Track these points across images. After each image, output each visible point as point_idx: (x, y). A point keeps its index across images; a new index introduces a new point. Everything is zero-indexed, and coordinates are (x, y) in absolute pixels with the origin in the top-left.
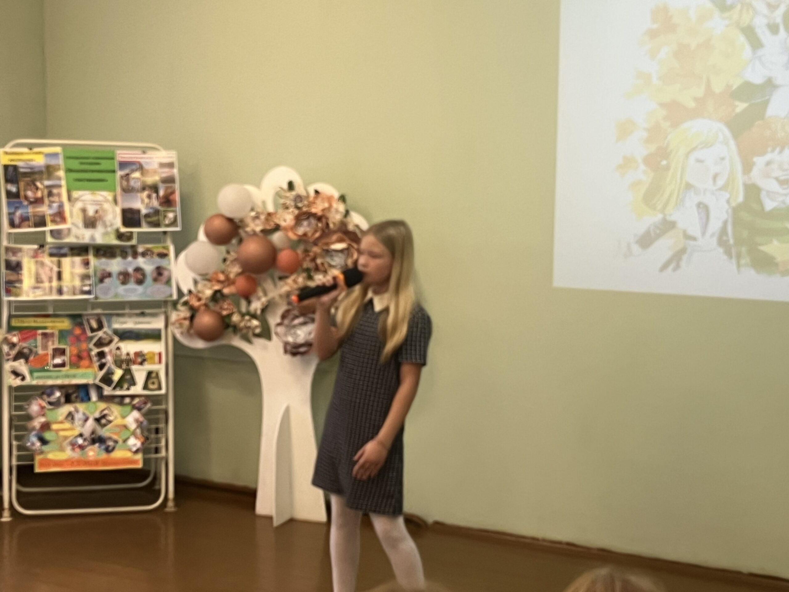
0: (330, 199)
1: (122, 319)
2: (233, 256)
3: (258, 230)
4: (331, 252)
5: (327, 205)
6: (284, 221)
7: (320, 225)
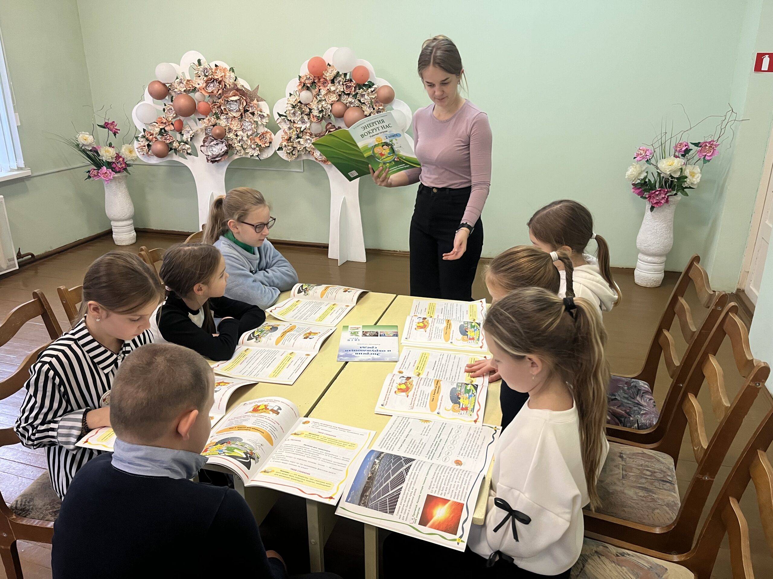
0: (224, 70)
2: (168, 107)
3: (183, 90)
4: (230, 102)
5: (223, 74)
6: (199, 84)
7: (221, 86)
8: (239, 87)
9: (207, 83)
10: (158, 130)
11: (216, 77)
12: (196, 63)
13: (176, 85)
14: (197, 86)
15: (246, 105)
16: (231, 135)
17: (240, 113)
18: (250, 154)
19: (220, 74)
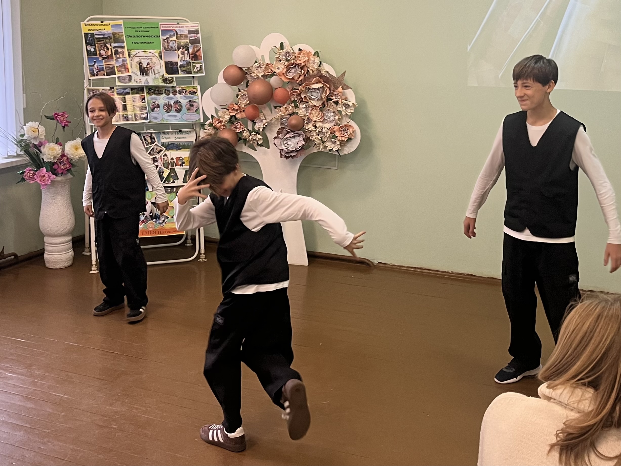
0: (308, 54)
1: (166, 136)
2: (243, 92)
3: (260, 75)
4: (311, 89)
5: (307, 58)
6: (278, 69)
7: (303, 72)
8: (323, 73)
9: (288, 68)
10: (227, 117)
11: (298, 62)
12: (278, 46)
13: (254, 69)
14: (277, 71)
15: (330, 93)
16: (310, 127)
17: (322, 102)
18: (329, 148)
19: (304, 59)
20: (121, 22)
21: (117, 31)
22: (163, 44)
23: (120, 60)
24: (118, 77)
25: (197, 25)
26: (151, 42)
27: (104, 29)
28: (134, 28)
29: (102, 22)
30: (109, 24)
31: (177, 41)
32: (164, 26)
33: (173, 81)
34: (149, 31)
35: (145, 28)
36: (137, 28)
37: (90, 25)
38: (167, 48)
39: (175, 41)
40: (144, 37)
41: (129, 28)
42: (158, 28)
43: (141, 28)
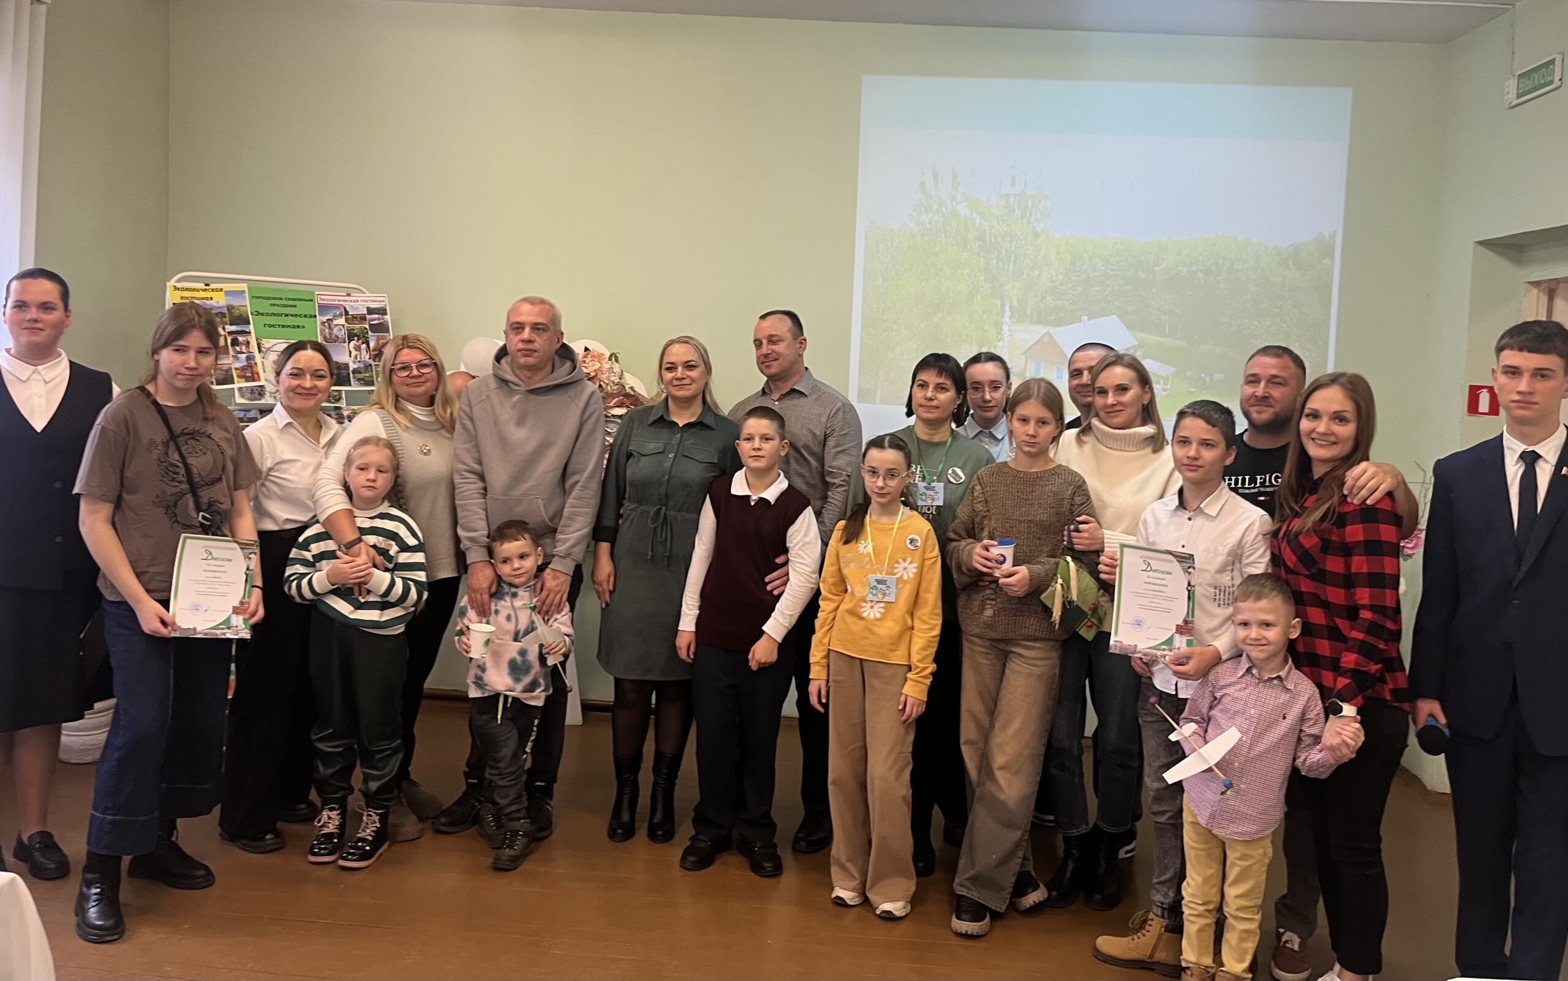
0: (600, 357)
8: (627, 389)
19: (594, 365)
20: (244, 287)
21: (236, 302)
22: (322, 331)
23: (243, 356)
24: (240, 389)
25: (383, 299)
26: (298, 327)
27: (211, 299)
28: (268, 298)
29: (207, 285)
30: (221, 290)
31: (347, 325)
32: (323, 297)
33: (340, 398)
34: (295, 306)
35: (289, 299)
36: (274, 298)
37: (183, 289)
38: (328, 336)
39: (343, 326)
40: (286, 315)
41: (260, 297)
42: (311, 300)
43: (281, 299)
